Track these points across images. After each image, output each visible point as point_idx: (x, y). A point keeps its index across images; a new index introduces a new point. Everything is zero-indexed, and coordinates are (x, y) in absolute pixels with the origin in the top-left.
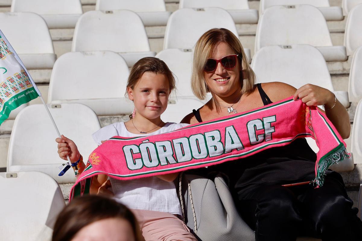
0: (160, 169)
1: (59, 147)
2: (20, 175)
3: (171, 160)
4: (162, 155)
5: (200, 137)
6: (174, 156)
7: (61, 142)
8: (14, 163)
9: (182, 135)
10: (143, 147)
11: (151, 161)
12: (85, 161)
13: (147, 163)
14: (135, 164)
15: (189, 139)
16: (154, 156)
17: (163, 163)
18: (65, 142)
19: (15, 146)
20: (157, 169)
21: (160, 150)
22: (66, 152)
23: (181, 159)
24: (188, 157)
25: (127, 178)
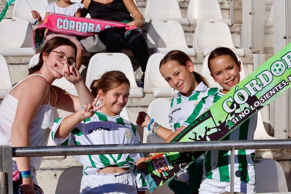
0: (68, 31)
1: (33, 15)
2: (17, 20)
3: (73, 29)
4: (70, 27)
5: (86, 24)
6: (75, 28)
7: (33, 12)
8: (15, 16)
9: (80, 21)
10: (65, 21)
11: (66, 27)
12: (43, 20)
13: (64, 28)
14: (60, 26)
15: (82, 23)
16: (67, 26)
17: (70, 29)
18: (35, 12)
19: (16, 10)
20: (67, 31)
21: (71, 24)
22: (36, 16)
23: (77, 30)
24: (80, 30)
25: (55, 31)
